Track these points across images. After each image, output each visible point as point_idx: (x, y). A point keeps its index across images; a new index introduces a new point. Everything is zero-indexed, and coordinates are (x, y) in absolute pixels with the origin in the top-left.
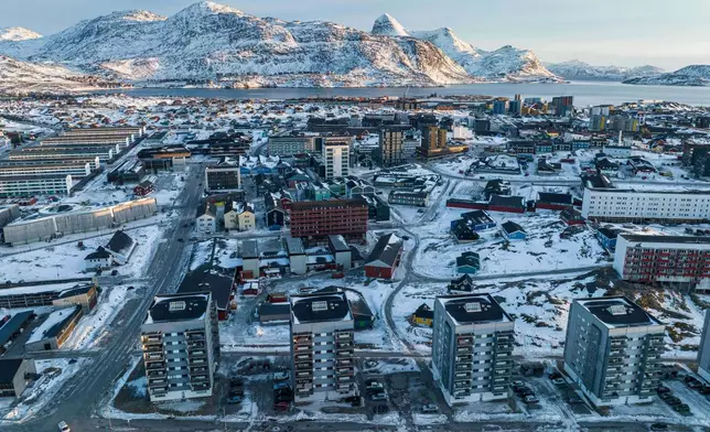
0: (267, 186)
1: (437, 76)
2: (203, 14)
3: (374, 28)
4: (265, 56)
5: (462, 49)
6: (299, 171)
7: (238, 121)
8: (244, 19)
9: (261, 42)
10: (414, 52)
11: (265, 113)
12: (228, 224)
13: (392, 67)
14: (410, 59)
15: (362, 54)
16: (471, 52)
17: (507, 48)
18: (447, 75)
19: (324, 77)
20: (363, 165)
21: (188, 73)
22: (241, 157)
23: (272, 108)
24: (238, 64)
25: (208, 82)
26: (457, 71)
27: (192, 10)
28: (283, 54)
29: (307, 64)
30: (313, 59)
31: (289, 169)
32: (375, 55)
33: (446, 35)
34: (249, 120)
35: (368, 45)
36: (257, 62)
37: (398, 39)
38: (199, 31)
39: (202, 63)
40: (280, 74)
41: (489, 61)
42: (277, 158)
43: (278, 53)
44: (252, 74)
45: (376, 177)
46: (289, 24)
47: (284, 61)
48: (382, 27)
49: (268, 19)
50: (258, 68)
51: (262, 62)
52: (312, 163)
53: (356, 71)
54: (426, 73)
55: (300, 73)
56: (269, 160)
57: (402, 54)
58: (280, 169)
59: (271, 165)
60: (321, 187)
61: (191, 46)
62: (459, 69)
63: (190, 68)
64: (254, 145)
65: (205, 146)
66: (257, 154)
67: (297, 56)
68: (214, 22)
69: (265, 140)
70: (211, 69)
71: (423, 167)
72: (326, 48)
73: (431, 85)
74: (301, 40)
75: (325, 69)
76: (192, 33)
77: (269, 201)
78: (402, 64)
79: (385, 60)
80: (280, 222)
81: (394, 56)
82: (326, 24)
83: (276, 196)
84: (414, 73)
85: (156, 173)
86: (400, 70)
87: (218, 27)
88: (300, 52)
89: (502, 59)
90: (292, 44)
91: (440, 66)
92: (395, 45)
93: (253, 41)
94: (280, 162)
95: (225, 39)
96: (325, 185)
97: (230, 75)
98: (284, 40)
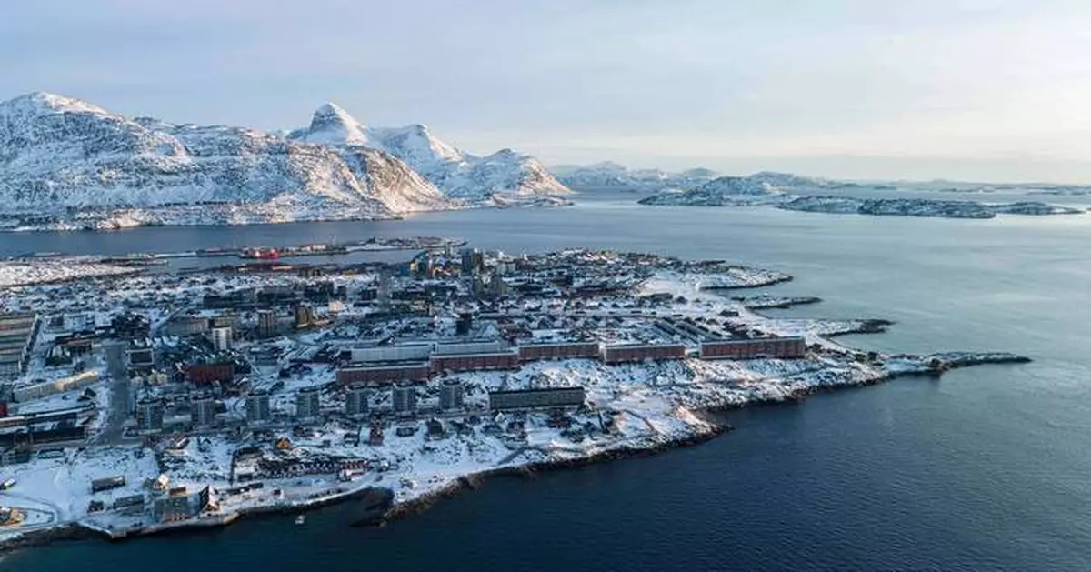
0: (172, 360)
1: (396, 203)
2: (39, 112)
3: (314, 122)
4: (142, 177)
5: (442, 155)
6: (195, 348)
7: (131, 299)
8: (107, 121)
9: (137, 157)
10: (364, 170)
11: (159, 288)
12: (150, 382)
13: (333, 191)
14: (358, 179)
15: (289, 173)
16: (456, 158)
17: (505, 153)
18: (411, 199)
19: (234, 209)
20: (247, 339)
21: (16, 204)
22: (147, 339)
23: (166, 282)
24: (99, 188)
25: (56, 221)
26: (427, 191)
27: (18, 106)
28: (169, 173)
29: (208, 189)
30: (217, 181)
31: (188, 346)
32: (307, 174)
33: (420, 134)
34: (142, 297)
35: (299, 160)
36: (130, 185)
37: (342, 151)
38: (33, 139)
39: (40, 188)
40: (168, 205)
41: (480, 171)
42: (177, 338)
43: (163, 173)
44: (123, 206)
45: (251, 348)
46: (178, 130)
47: (171, 184)
48: (325, 120)
49: (145, 121)
50: (132, 196)
51: (138, 185)
52: (205, 341)
53: (283, 198)
54: (381, 199)
55: (198, 203)
56: (171, 340)
57: (346, 172)
58: (180, 347)
59: (172, 344)
60: (210, 357)
61: (19, 161)
62: (431, 189)
63: (19, 196)
64: (154, 326)
65: (112, 331)
66: (159, 335)
67: (193, 176)
68: (58, 126)
69: (163, 320)
70: (54, 197)
71: (290, 339)
72: (236, 166)
73: (385, 217)
74: (198, 154)
75: (235, 195)
76: (21, 142)
77: (175, 368)
78: (346, 186)
79: (323, 181)
80: (183, 380)
81: (334, 175)
82: (235, 131)
83: (179, 365)
84: (363, 199)
85: (80, 356)
86: (344, 196)
87: (65, 132)
88: (196, 170)
89: (495, 169)
90: (184, 159)
91: (402, 186)
92: (337, 160)
93: (123, 155)
94: (179, 342)
95: (76, 151)
96: (213, 356)
97: (89, 208)
98: (172, 153)
